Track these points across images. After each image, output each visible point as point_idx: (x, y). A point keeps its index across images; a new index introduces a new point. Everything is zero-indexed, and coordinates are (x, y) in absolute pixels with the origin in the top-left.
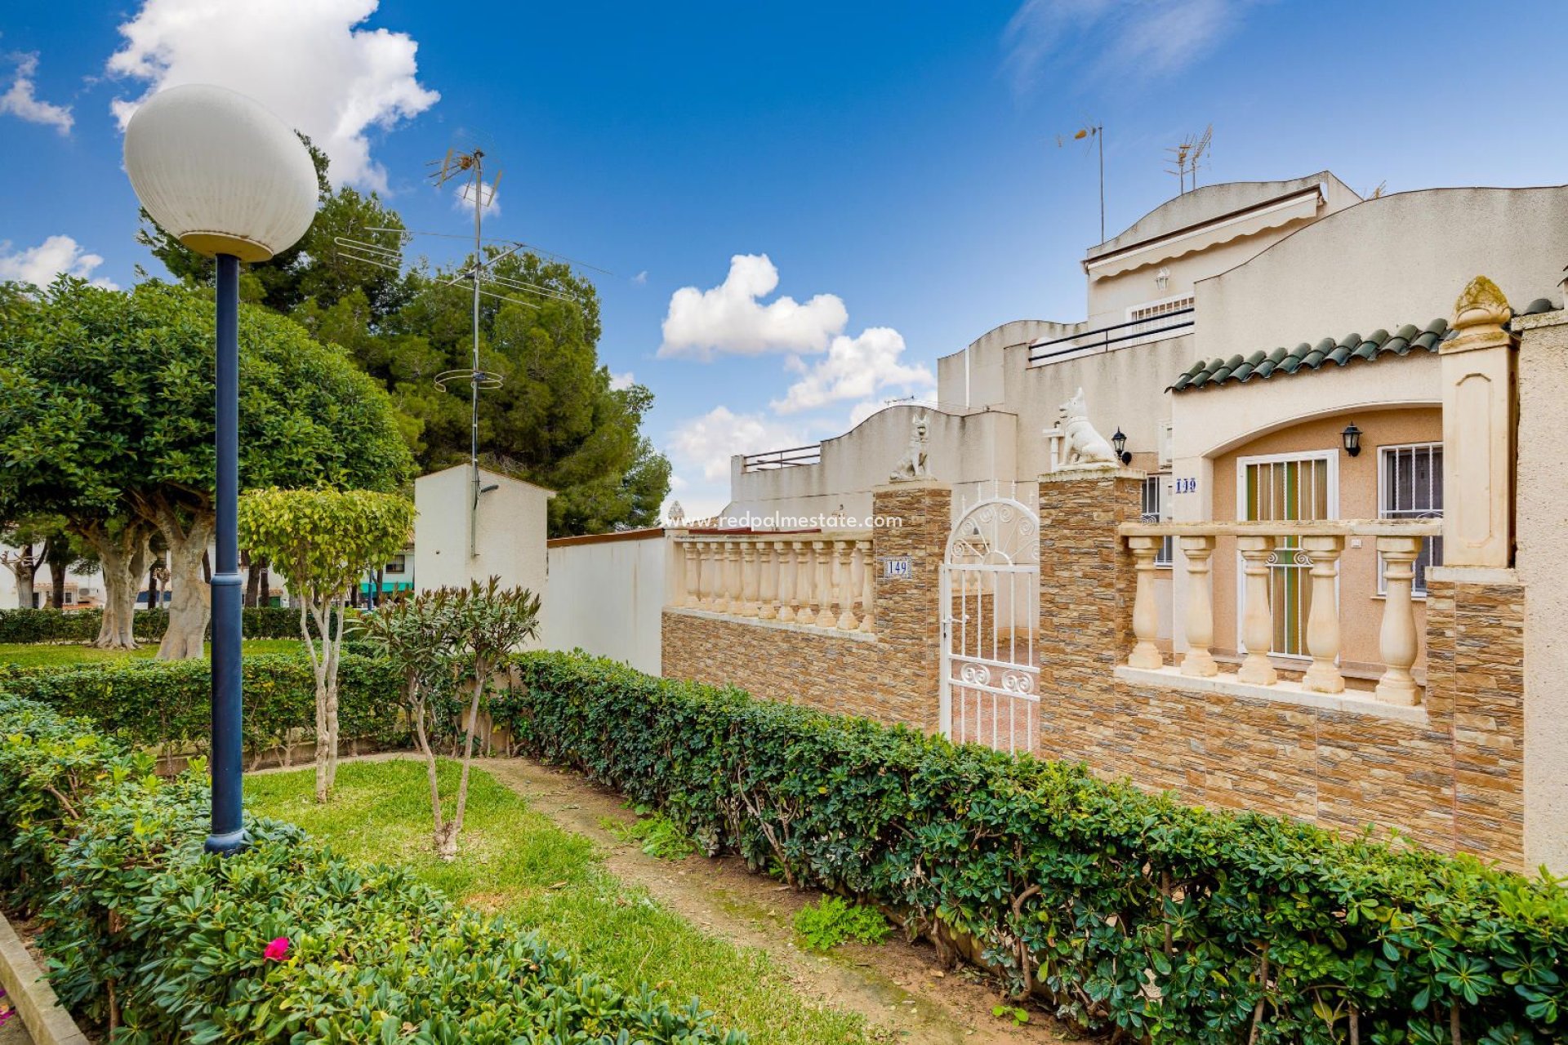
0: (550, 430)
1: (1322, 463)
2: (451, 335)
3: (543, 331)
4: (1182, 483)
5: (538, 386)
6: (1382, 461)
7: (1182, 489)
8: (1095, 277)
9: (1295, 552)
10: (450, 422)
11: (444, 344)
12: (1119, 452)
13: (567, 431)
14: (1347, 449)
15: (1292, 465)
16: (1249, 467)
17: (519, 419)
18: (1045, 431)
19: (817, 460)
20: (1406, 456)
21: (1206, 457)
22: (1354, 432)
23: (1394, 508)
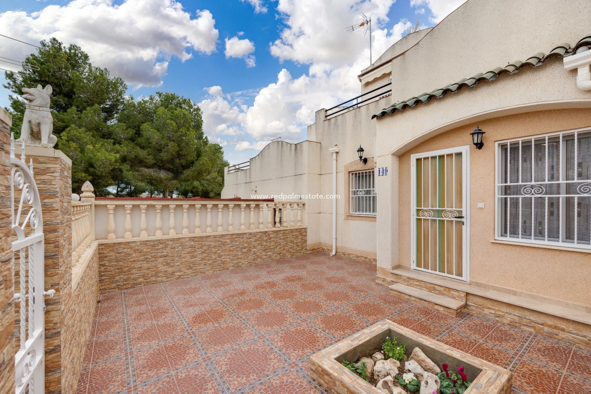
0: (179, 160)
1: (459, 155)
2: (137, 124)
3: (172, 122)
4: (381, 170)
5: (172, 143)
6: (497, 151)
7: (381, 174)
8: (364, 82)
9: (443, 211)
10: (136, 156)
11: (135, 127)
12: (361, 157)
13: (186, 160)
14: (475, 144)
15: (442, 157)
16: (417, 160)
17: (164, 155)
18: (330, 149)
19: (248, 167)
20: (514, 148)
21: (393, 154)
22: (480, 133)
23: (506, 182)
